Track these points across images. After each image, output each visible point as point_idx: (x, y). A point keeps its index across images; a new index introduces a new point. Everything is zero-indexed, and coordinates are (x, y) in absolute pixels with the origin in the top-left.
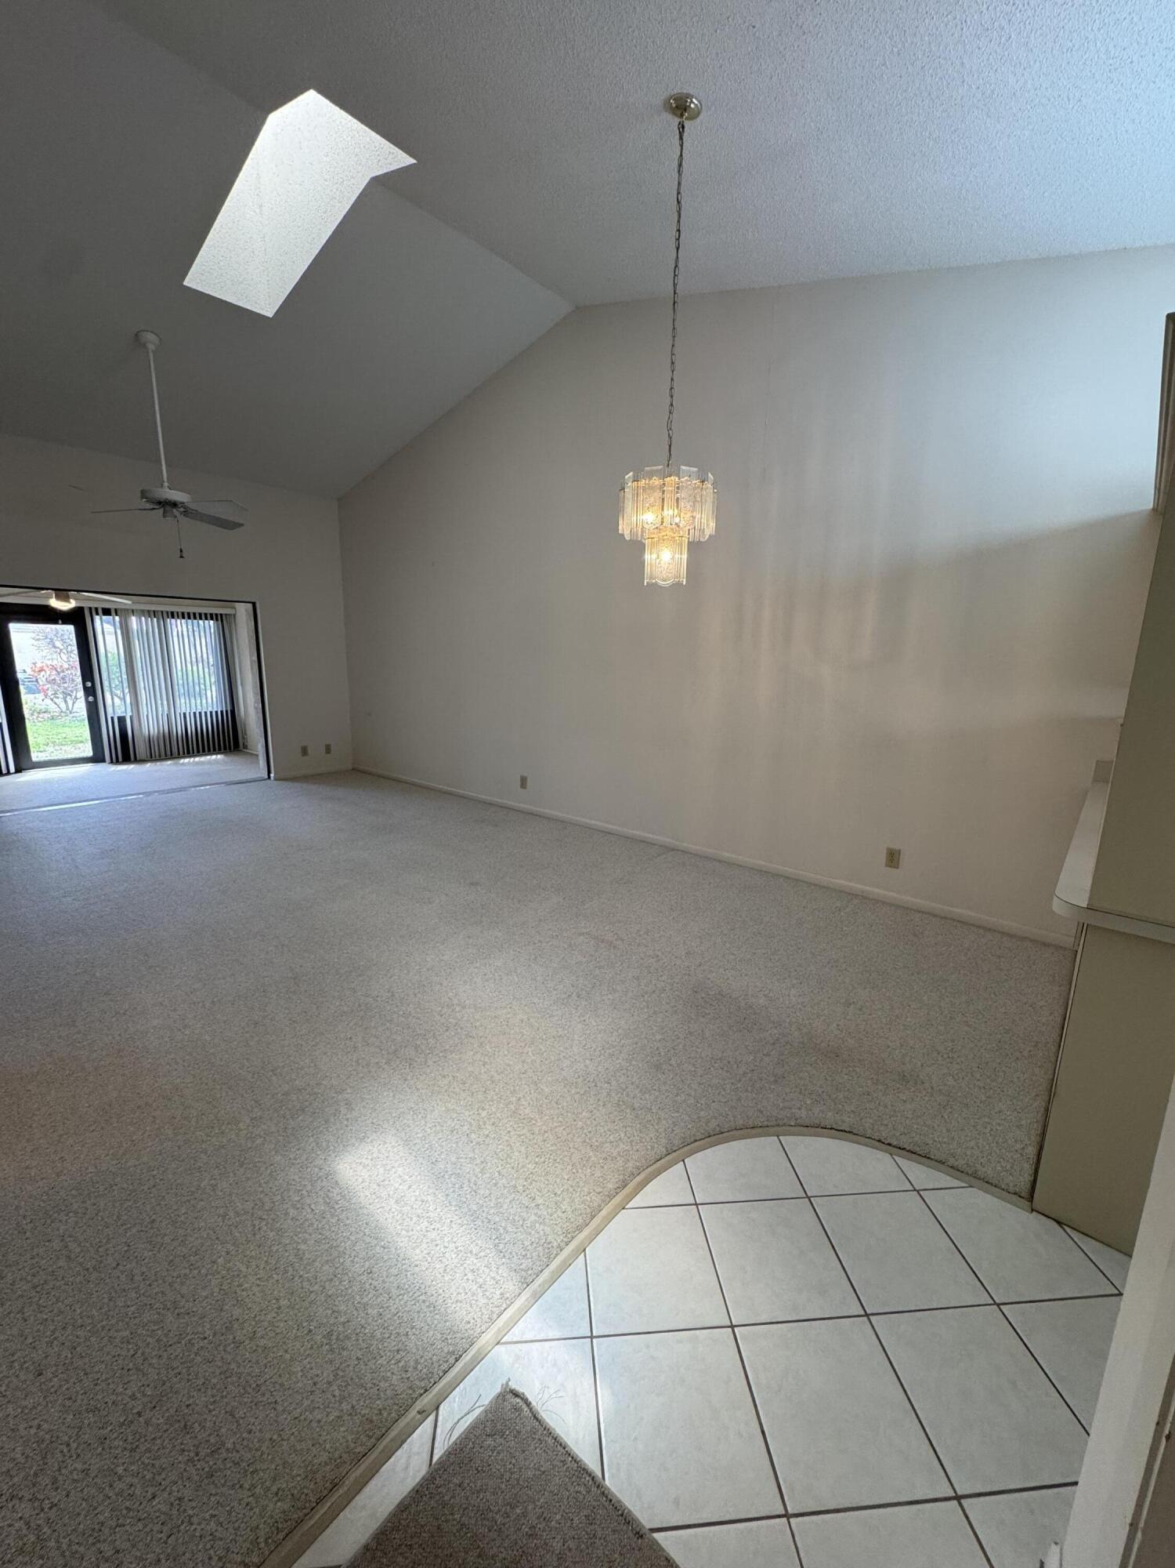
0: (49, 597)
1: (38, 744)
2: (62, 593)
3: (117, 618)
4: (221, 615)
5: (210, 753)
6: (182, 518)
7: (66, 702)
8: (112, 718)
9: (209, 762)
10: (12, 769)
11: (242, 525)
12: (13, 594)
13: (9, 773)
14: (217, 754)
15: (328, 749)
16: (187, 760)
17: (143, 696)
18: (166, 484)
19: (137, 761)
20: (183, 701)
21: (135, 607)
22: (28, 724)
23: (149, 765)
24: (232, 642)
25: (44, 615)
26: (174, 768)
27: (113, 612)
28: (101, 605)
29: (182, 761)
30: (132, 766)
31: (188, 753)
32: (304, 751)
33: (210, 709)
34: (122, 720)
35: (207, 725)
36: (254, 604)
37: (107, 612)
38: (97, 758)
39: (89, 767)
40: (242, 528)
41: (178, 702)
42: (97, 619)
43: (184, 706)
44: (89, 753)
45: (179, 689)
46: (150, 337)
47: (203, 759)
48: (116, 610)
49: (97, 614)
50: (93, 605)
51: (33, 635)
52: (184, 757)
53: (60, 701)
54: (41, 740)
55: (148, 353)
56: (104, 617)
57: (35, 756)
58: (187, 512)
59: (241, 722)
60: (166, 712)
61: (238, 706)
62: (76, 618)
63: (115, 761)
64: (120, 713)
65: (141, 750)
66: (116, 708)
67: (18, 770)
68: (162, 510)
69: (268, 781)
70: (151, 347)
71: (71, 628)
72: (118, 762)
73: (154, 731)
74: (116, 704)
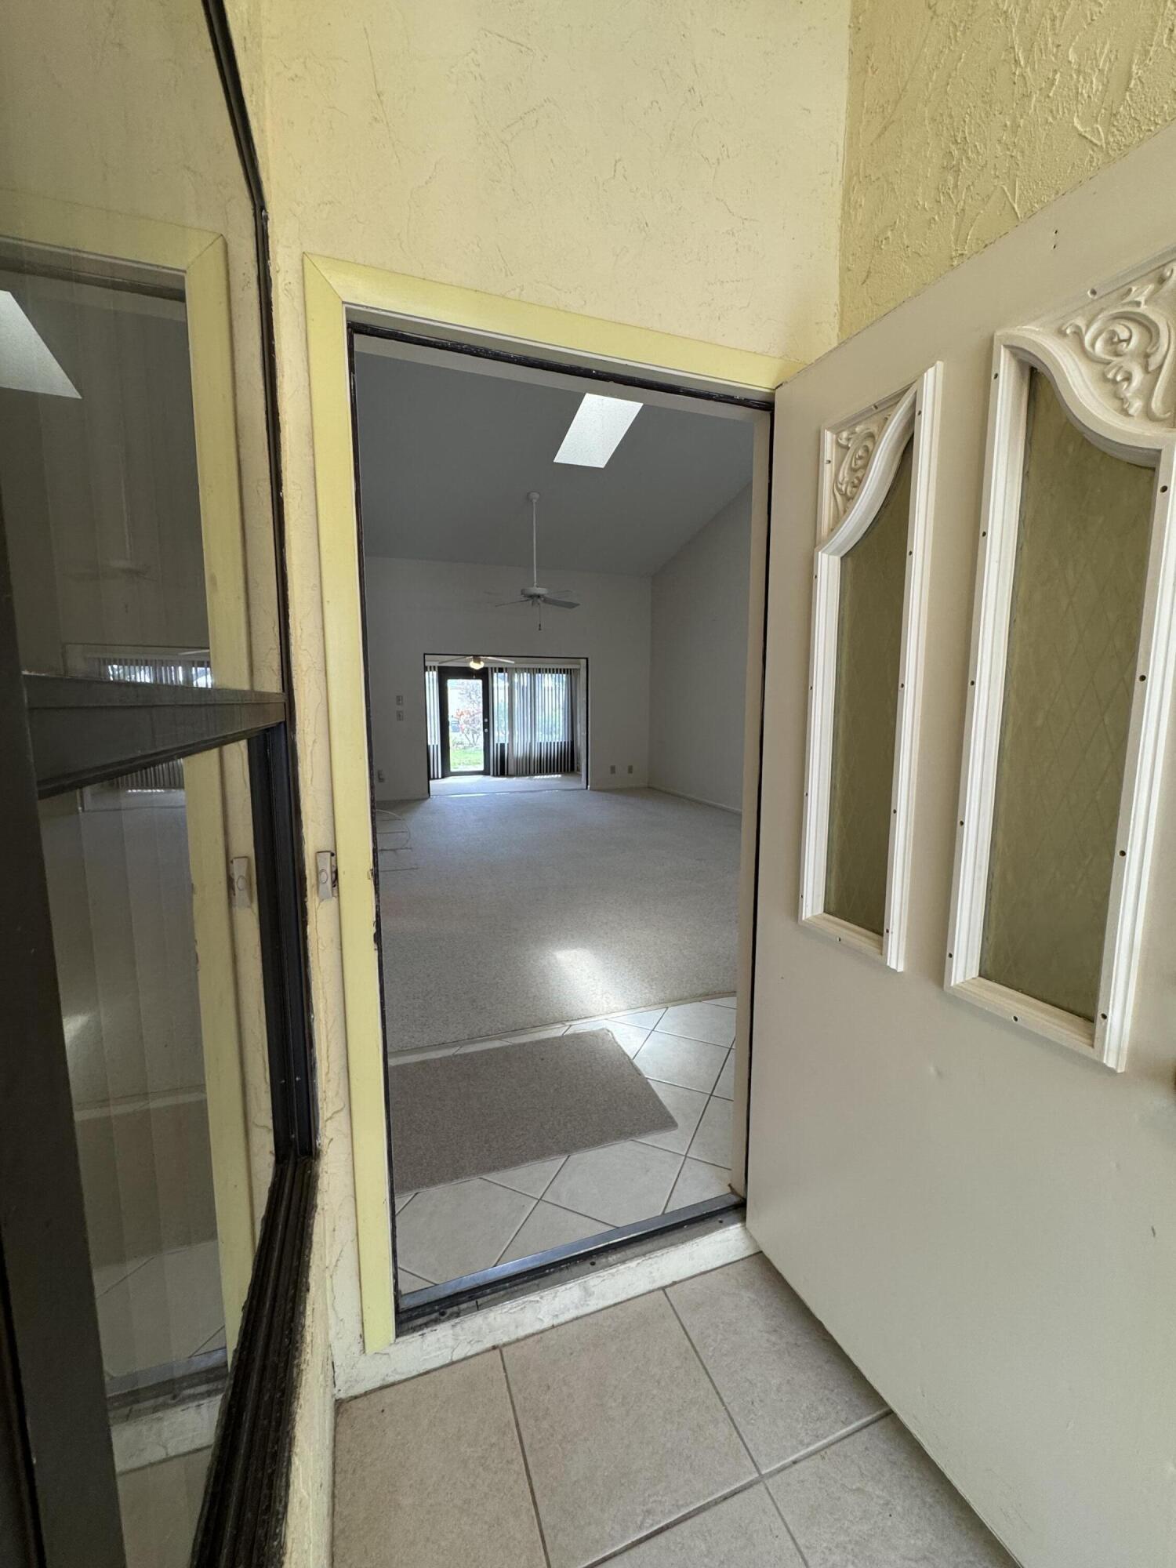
0: (469, 661)
1: (455, 764)
2: (477, 658)
3: (506, 674)
4: (571, 670)
5: (554, 773)
6: (542, 605)
7: (473, 737)
8: (497, 745)
9: (553, 779)
10: (440, 776)
11: (578, 605)
12: (452, 660)
13: (438, 778)
14: (558, 774)
15: (630, 770)
16: (538, 777)
17: (516, 733)
18: (535, 584)
19: (509, 776)
20: (540, 733)
21: (517, 666)
22: (451, 750)
23: (514, 778)
24: (576, 691)
25: (467, 673)
26: (530, 781)
27: (504, 670)
28: (498, 666)
29: (536, 777)
30: (505, 779)
31: (540, 772)
32: (613, 769)
33: (557, 741)
34: (502, 745)
35: (554, 751)
36: (587, 659)
37: (501, 670)
38: (486, 772)
39: (480, 777)
40: (577, 608)
41: (537, 733)
42: (495, 674)
43: (542, 738)
44: (481, 768)
45: (539, 725)
46: (535, 496)
47: (549, 777)
48: (506, 669)
49: (495, 672)
50: (494, 665)
51: (459, 691)
52: (537, 775)
53: (470, 736)
54: (457, 761)
55: (532, 504)
56: (499, 674)
57: (452, 769)
58: (546, 601)
59: (577, 748)
60: (529, 742)
61: (577, 739)
62: (484, 675)
63: (496, 775)
64: (502, 742)
65: (512, 768)
66: (500, 739)
67: (443, 777)
68: (531, 602)
69: (586, 791)
70: (535, 501)
71: (480, 682)
72: (497, 776)
73: (520, 754)
74: (500, 736)
